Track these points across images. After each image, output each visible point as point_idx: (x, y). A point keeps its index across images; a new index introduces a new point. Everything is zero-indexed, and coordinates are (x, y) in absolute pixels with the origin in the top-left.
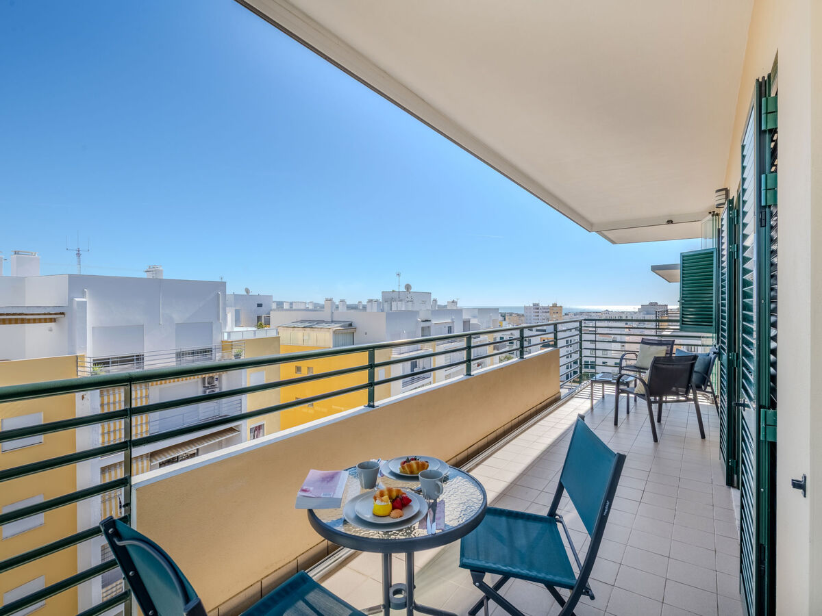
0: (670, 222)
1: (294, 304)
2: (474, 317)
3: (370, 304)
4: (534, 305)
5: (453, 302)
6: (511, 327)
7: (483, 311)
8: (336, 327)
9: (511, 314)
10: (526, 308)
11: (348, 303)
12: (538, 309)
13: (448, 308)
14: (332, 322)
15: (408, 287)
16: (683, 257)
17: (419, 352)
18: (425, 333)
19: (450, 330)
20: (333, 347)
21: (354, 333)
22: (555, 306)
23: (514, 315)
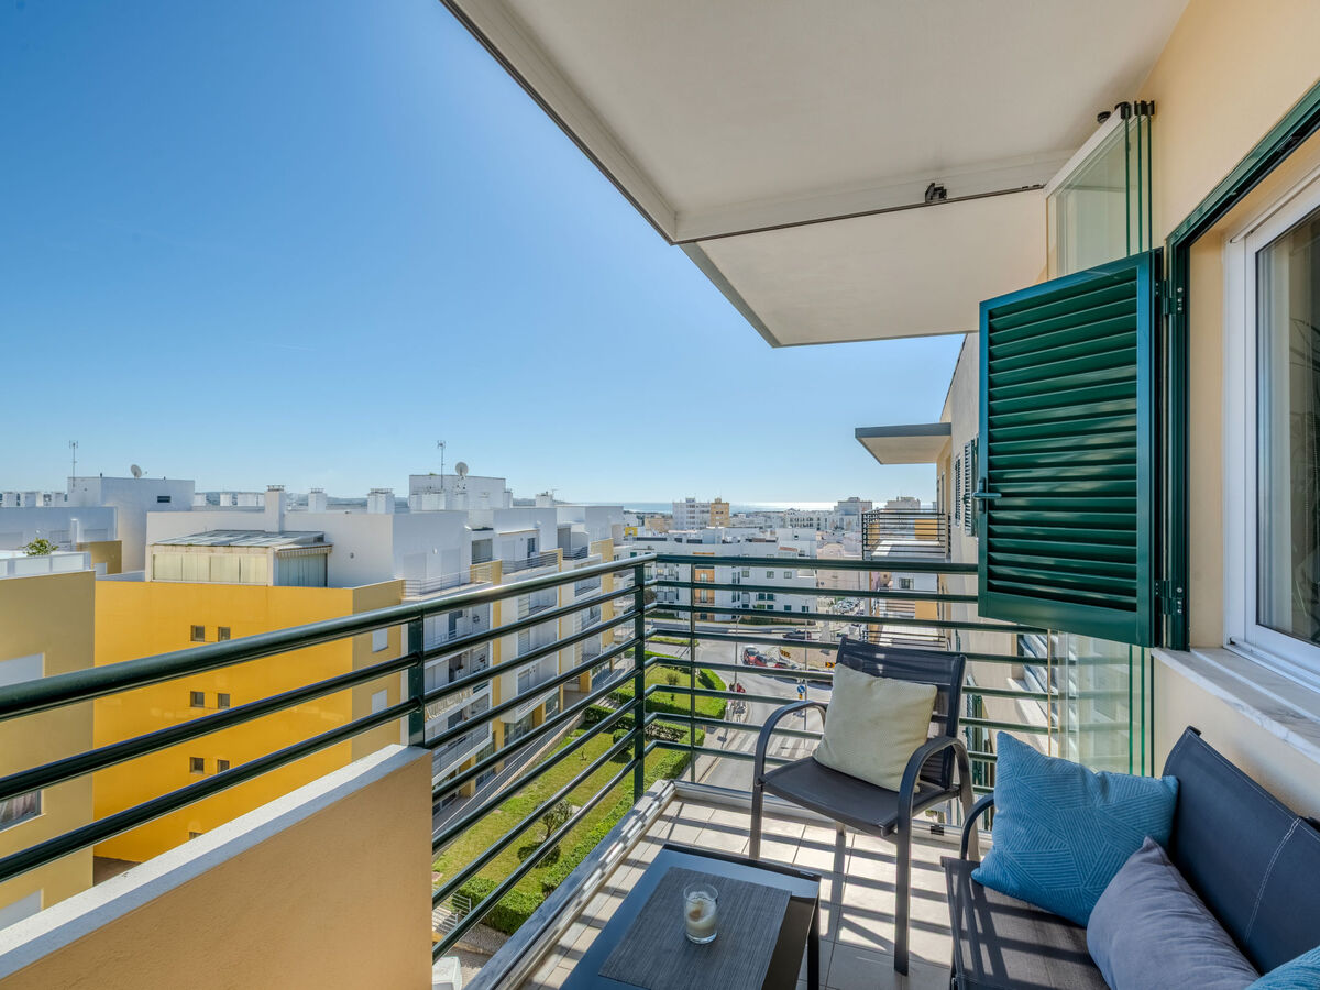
0: (937, 194)
1: (239, 496)
2: (579, 521)
3: (374, 497)
4: (688, 501)
5: (546, 495)
6: (650, 535)
7: (595, 512)
8: (281, 544)
9: (653, 515)
10: (675, 505)
12: (693, 506)
14: (283, 533)
15: (461, 468)
16: (991, 315)
17: (466, 588)
18: (480, 552)
19: (532, 545)
20: (275, 585)
21: (326, 555)
22: (718, 502)
23: (657, 516)
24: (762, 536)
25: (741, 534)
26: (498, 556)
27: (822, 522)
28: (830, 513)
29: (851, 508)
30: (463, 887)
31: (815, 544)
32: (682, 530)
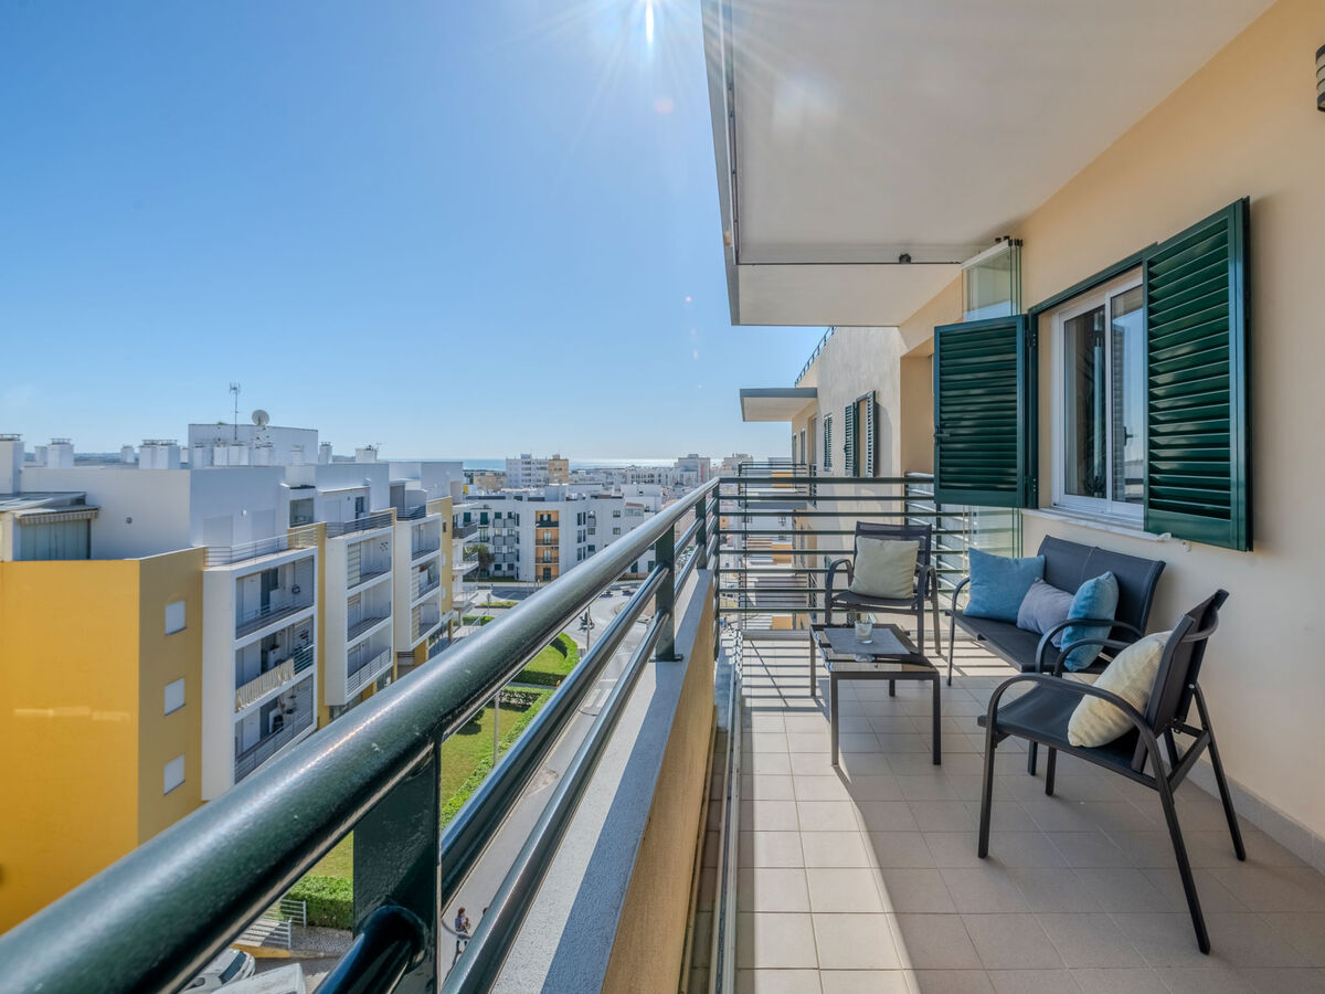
0: (905, 259)
2: (416, 478)
3: (148, 450)
4: (523, 457)
5: (369, 449)
6: (483, 494)
7: (430, 468)
8: (21, 508)
9: (482, 473)
10: (509, 462)
11: (76, 452)
12: (529, 463)
13: (358, 462)
14: (17, 494)
15: (260, 417)
16: (941, 335)
17: (282, 555)
18: (300, 513)
19: (360, 505)
20: (15, 559)
21: (89, 521)
22: (557, 458)
23: (487, 474)
24: (606, 493)
25: (586, 491)
26: (321, 518)
27: (663, 478)
28: (671, 469)
29: (690, 464)
30: (291, 891)
31: (659, 499)
32: (516, 487)
